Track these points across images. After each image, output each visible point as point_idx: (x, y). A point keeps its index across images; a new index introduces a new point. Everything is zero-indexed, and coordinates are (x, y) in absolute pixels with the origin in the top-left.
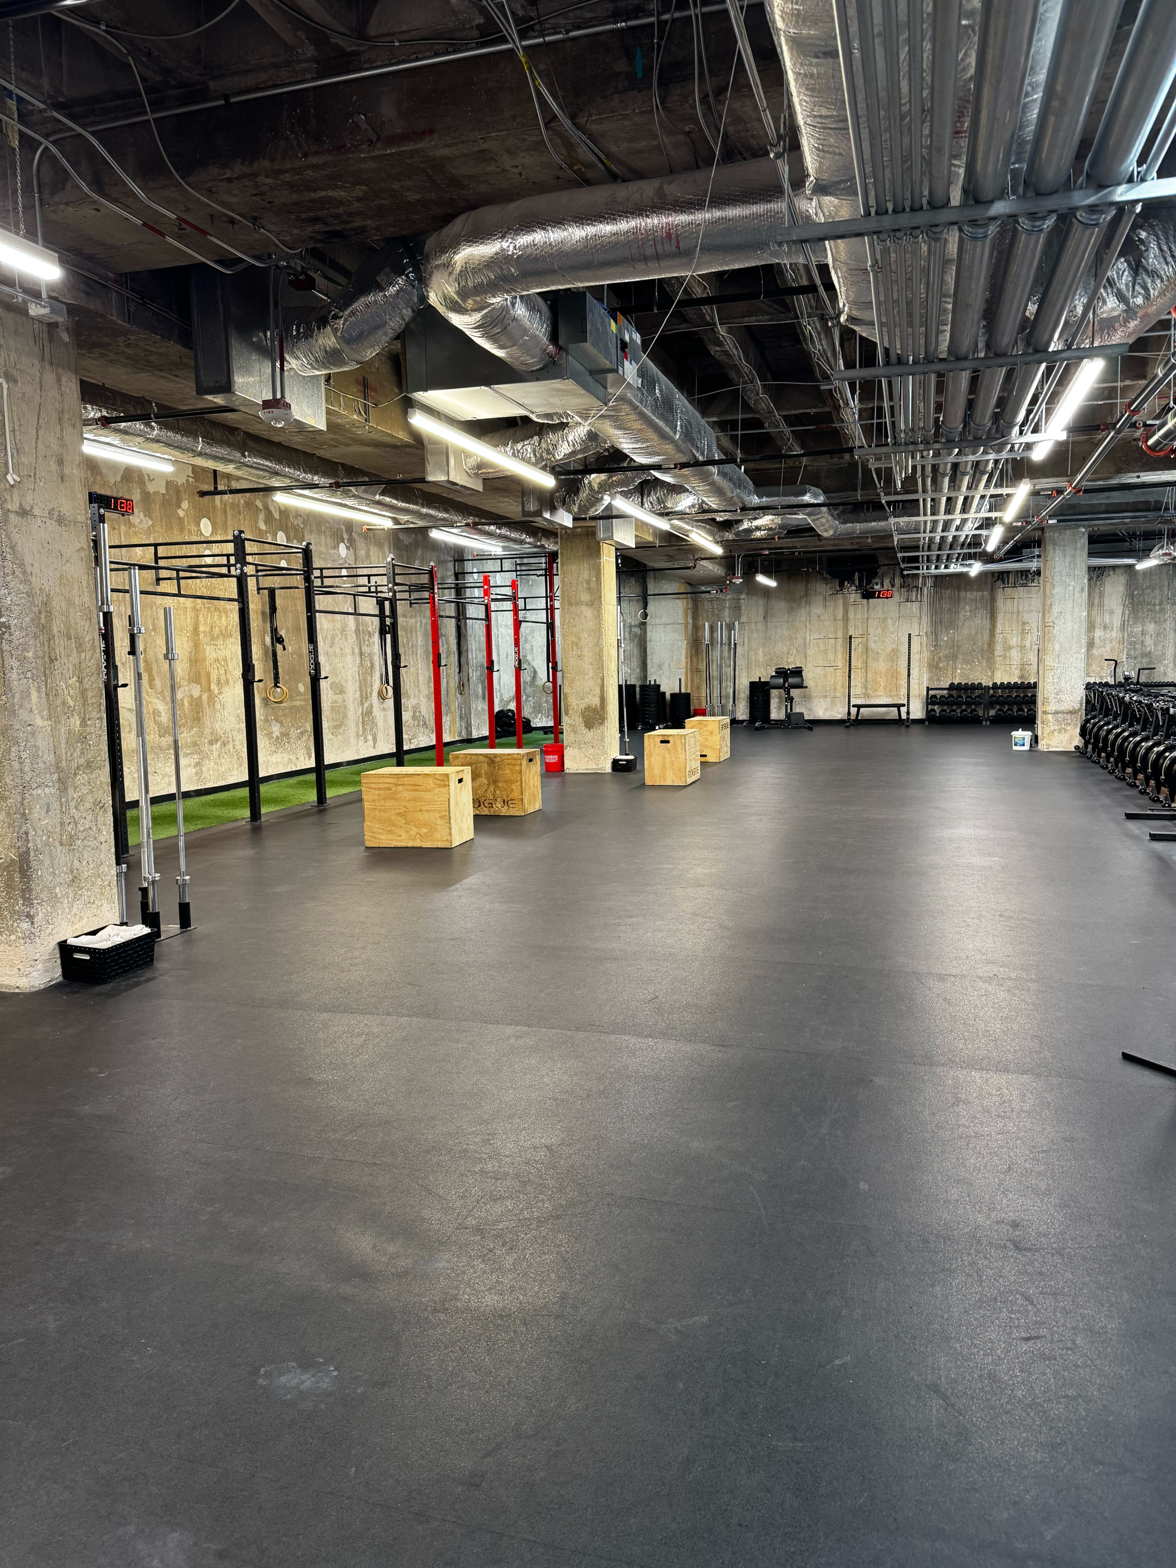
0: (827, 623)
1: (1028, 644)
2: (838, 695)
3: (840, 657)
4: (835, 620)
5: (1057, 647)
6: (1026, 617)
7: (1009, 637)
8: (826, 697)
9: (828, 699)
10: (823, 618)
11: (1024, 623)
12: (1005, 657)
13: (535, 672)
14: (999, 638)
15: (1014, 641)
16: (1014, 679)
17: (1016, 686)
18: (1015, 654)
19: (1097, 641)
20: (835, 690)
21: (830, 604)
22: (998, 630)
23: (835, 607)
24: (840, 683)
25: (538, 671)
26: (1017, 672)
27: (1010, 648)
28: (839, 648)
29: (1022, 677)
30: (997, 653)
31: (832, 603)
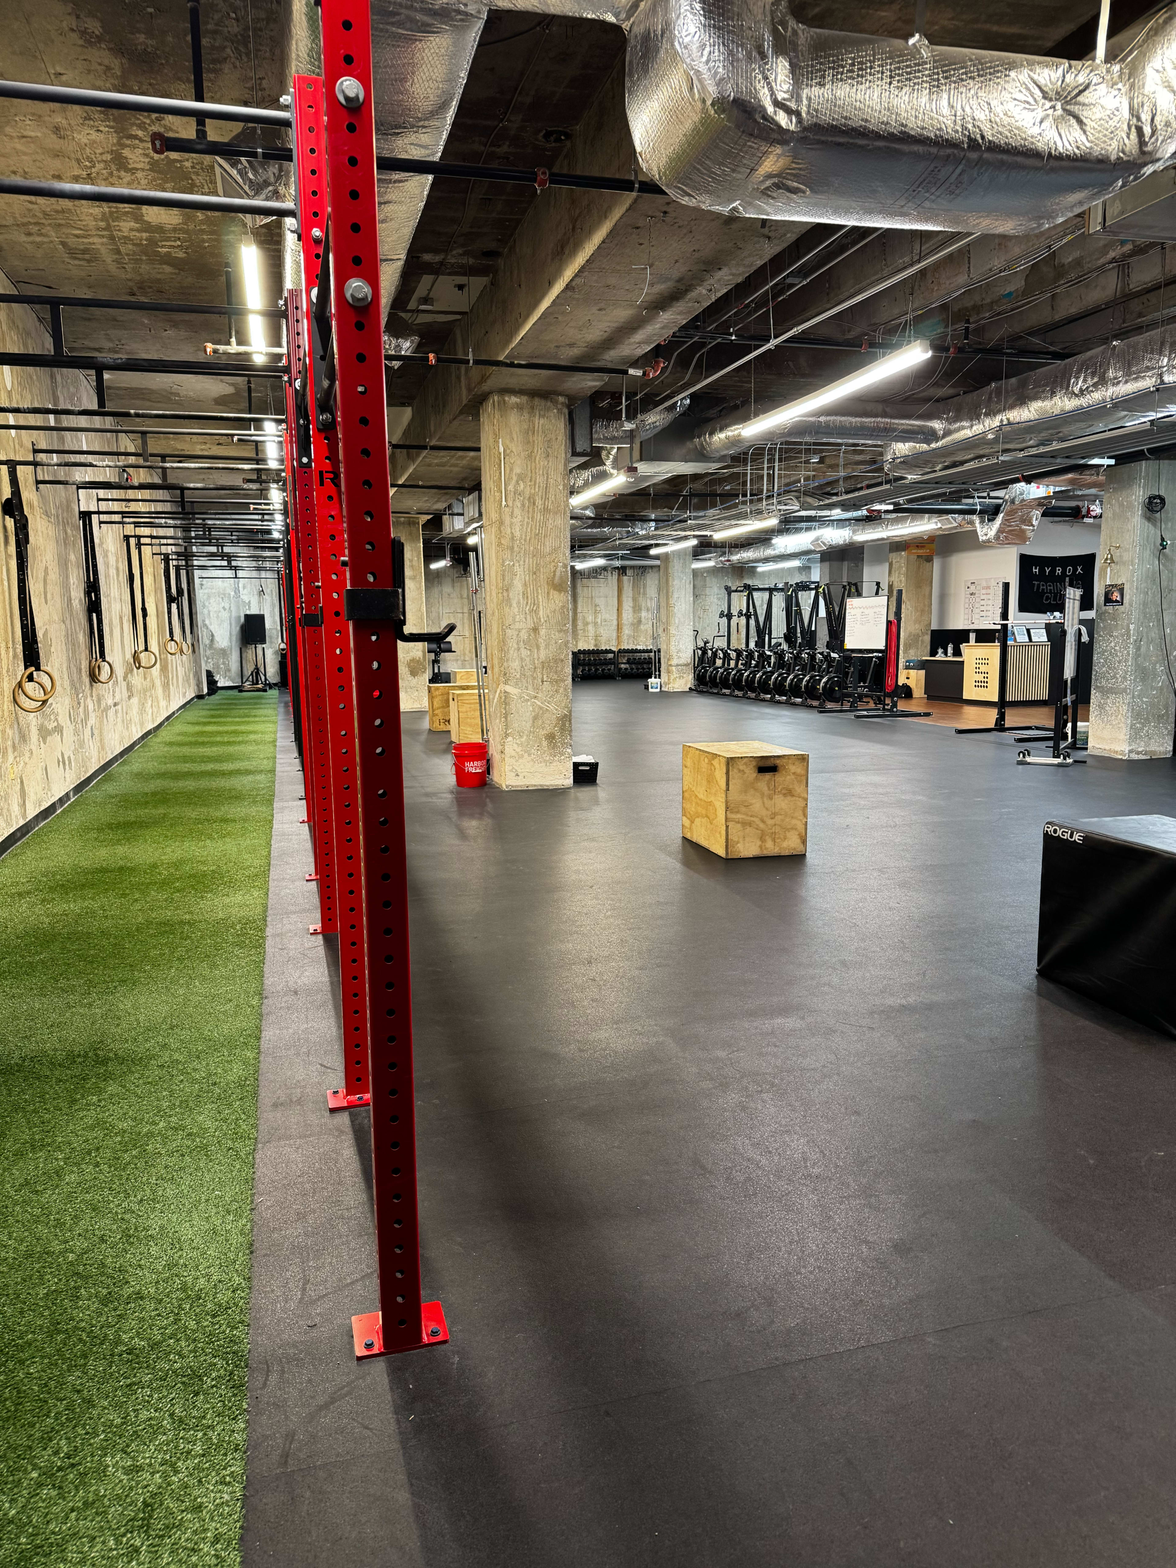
0: (456, 601)
1: (599, 621)
2: (467, 659)
3: (467, 628)
4: (462, 597)
5: (677, 621)
6: (597, 601)
7: (586, 615)
8: (457, 660)
9: (459, 662)
10: (452, 596)
11: (596, 606)
12: (584, 630)
13: (213, 635)
14: (580, 616)
15: (590, 618)
16: (592, 647)
17: (589, 652)
18: (590, 628)
19: (643, 620)
20: (464, 654)
21: (457, 585)
22: (579, 610)
23: (461, 587)
24: (468, 649)
25: (215, 635)
26: (593, 642)
27: (587, 624)
28: (466, 621)
29: (596, 645)
30: (579, 627)
31: (459, 584)
